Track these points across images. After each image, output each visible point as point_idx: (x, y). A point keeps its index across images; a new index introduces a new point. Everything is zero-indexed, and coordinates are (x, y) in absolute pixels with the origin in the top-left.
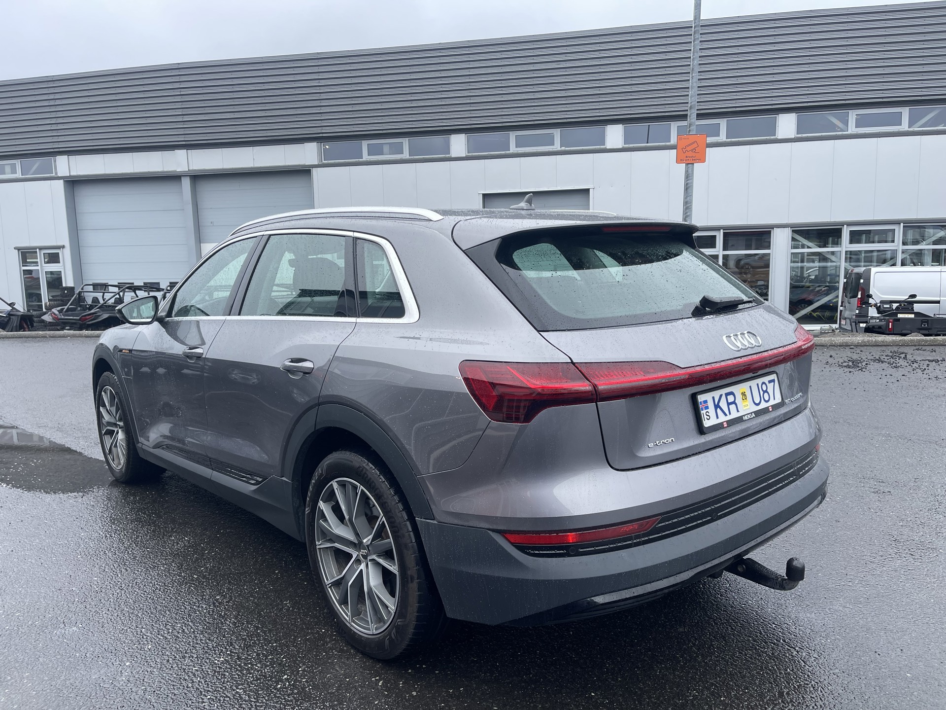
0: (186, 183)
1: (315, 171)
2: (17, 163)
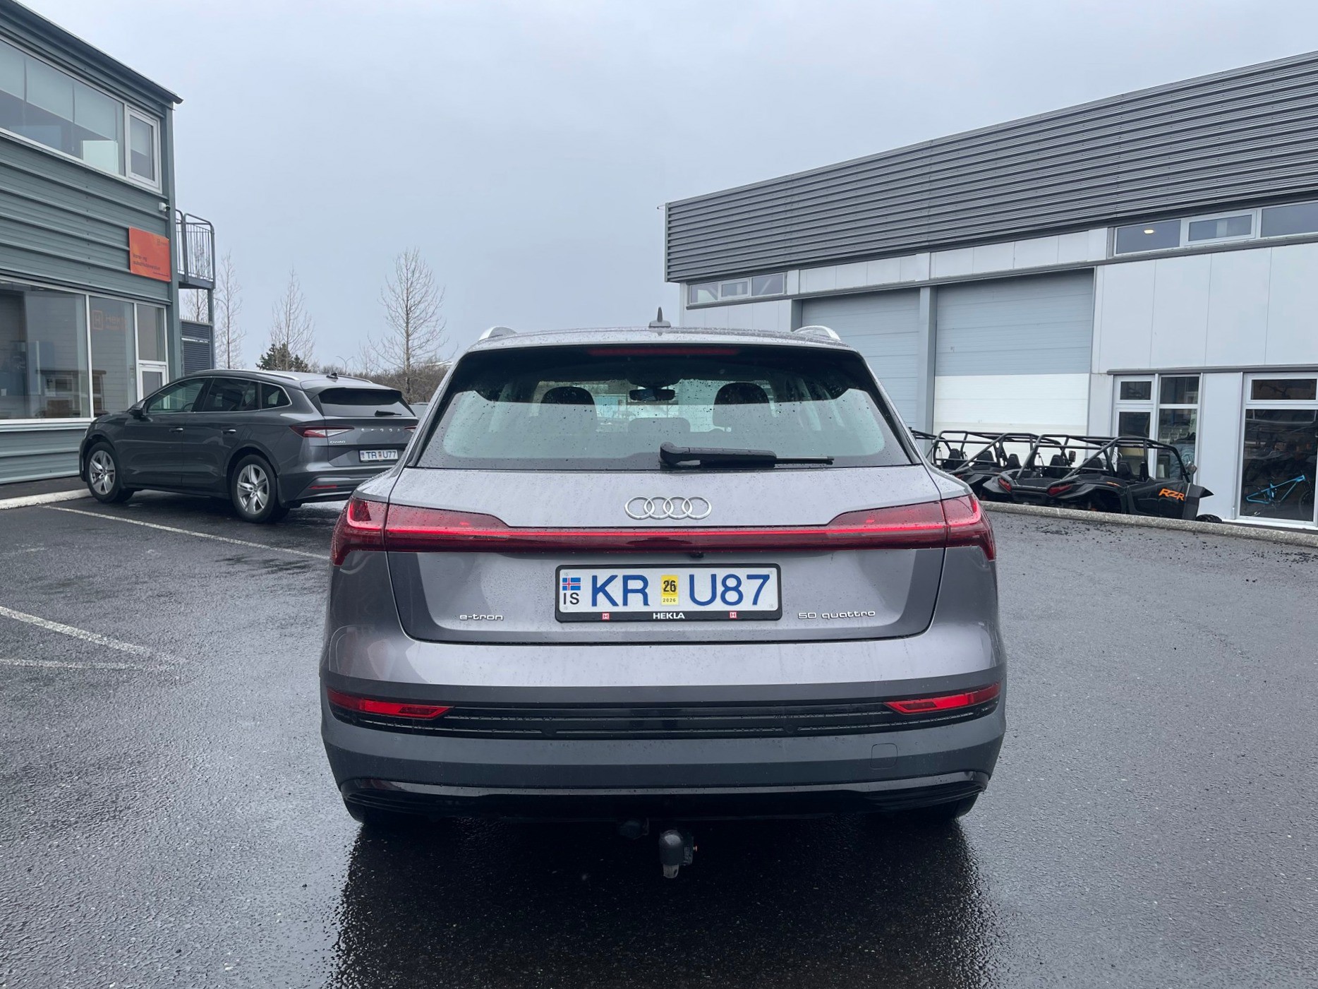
0: (925, 295)
1: (1100, 271)
2: (748, 280)
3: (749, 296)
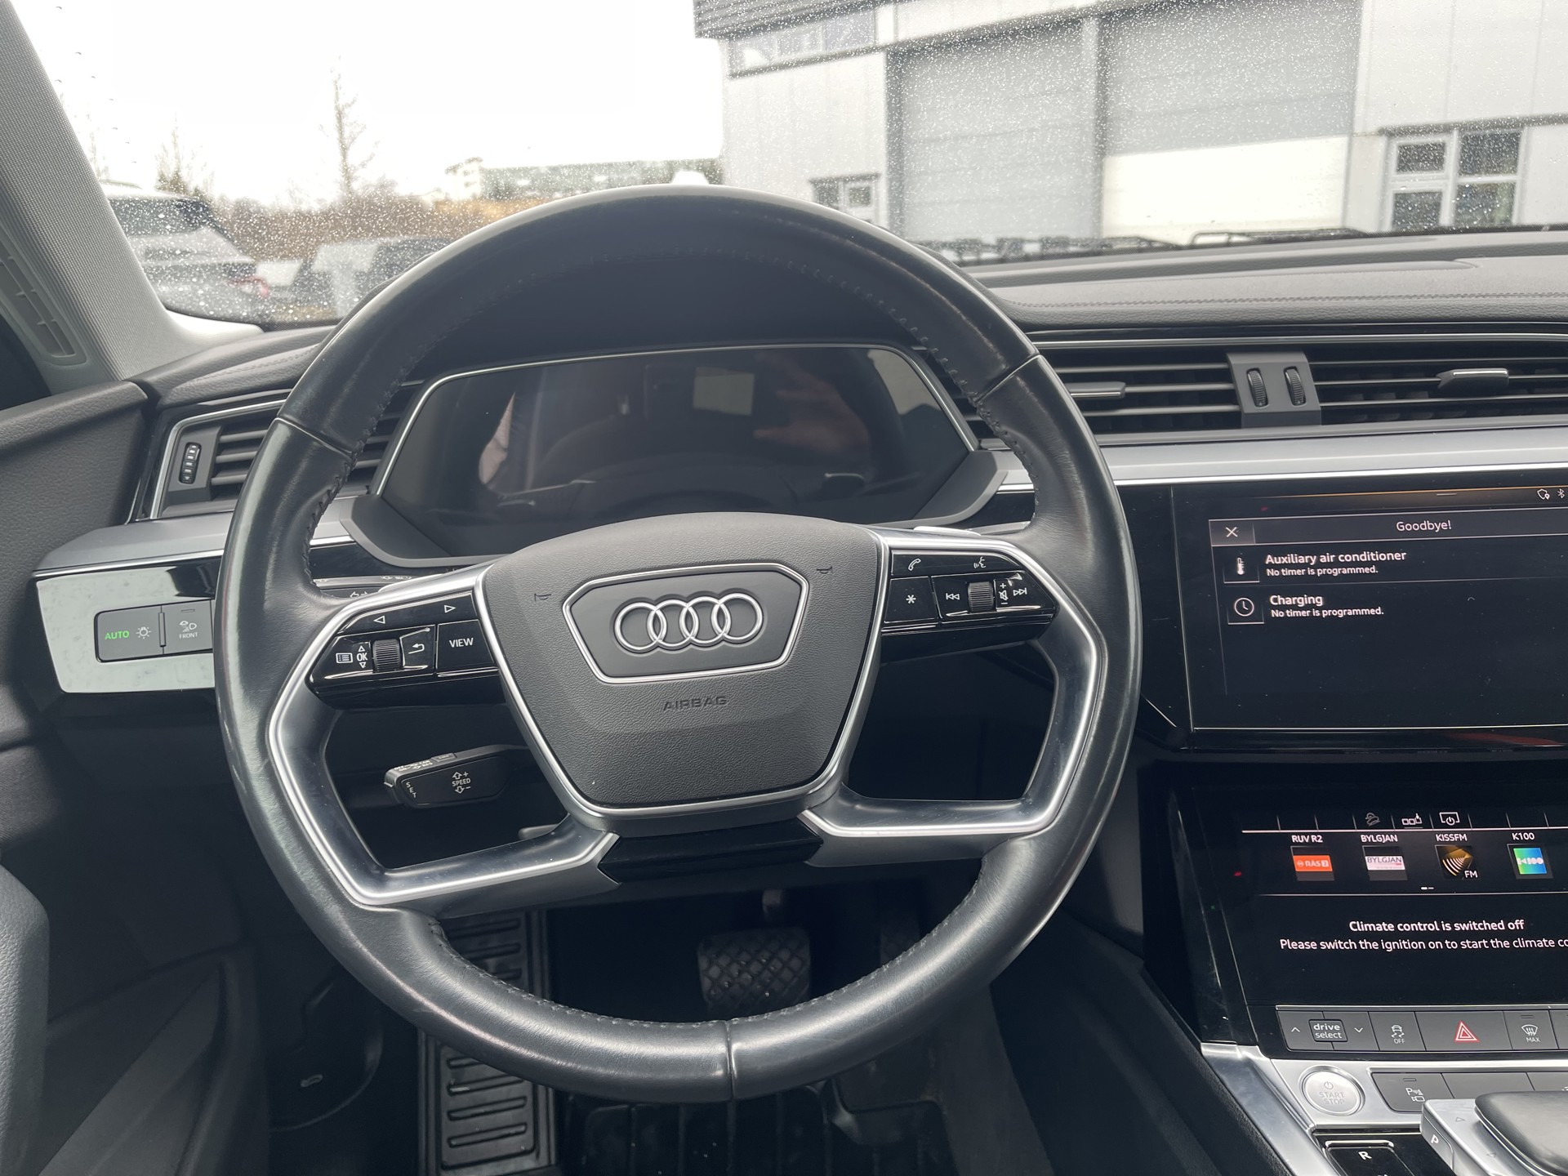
2: (819, 26)
3: (820, 51)
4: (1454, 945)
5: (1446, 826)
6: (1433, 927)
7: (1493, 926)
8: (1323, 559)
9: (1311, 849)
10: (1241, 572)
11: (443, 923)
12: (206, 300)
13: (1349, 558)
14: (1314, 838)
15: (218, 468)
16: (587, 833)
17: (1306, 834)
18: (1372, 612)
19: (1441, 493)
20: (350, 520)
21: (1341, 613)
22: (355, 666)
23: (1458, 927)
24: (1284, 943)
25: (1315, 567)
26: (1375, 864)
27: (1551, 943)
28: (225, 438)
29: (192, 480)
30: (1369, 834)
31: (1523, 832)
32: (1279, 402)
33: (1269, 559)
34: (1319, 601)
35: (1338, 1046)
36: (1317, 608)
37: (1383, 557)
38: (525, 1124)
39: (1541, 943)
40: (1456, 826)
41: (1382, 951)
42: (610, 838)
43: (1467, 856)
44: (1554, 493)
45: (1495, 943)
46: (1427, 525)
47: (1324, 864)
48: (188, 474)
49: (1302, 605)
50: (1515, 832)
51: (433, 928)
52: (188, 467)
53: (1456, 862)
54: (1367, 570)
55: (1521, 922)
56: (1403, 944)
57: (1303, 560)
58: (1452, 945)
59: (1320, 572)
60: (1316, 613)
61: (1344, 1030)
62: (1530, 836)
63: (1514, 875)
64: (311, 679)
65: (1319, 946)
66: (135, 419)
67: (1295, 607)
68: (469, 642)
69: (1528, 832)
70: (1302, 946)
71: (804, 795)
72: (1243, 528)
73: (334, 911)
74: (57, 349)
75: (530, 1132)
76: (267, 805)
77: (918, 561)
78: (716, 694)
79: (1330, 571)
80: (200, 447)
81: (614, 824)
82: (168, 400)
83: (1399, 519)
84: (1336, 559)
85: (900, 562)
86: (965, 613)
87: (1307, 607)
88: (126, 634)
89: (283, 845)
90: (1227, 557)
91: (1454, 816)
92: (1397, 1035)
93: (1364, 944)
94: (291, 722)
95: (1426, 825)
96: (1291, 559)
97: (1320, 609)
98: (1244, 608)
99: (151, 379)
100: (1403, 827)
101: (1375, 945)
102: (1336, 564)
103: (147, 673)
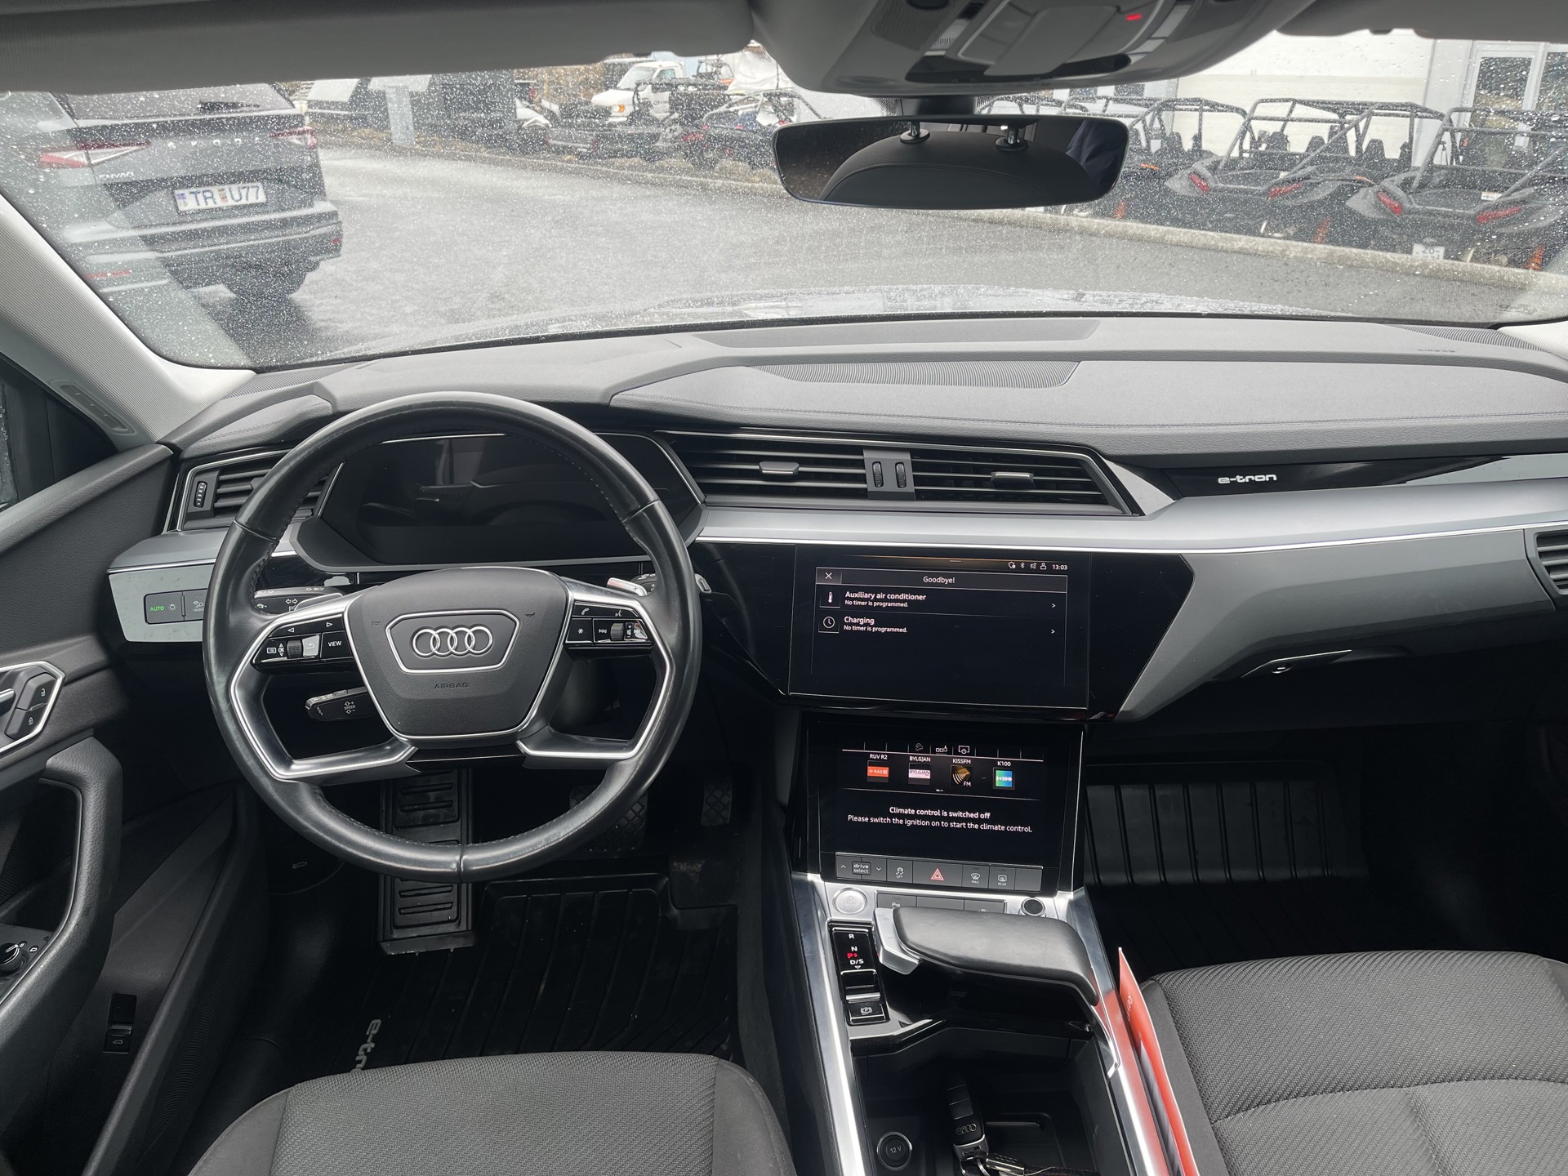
4: (946, 825)
5: (961, 754)
6: (937, 813)
7: (972, 815)
8: (879, 596)
9: (879, 763)
10: (830, 601)
11: (323, 789)
12: (214, 359)
13: (893, 597)
14: (882, 756)
15: (218, 497)
16: (401, 746)
17: (878, 754)
18: (901, 630)
19: (953, 560)
20: (296, 540)
21: (883, 630)
22: (278, 655)
23: (951, 814)
24: (850, 817)
25: (873, 601)
26: (914, 774)
27: (1003, 828)
28: (223, 477)
29: (202, 506)
30: (914, 756)
31: (1004, 761)
32: (890, 485)
33: (848, 594)
34: (872, 622)
35: (864, 877)
36: (870, 626)
37: (913, 597)
38: (452, 903)
39: (996, 828)
40: (967, 754)
41: (904, 825)
42: (411, 749)
43: (968, 773)
44: (1018, 565)
45: (970, 825)
46: (941, 580)
47: (884, 772)
48: (199, 502)
49: (862, 623)
50: (1000, 760)
51: (317, 791)
52: (199, 497)
53: (960, 776)
54: (902, 605)
55: (989, 814)
56: (918, 822)
57: (867, 596)
58: (945, 824)
59: (876, 604)
60: (869, 629)
61: (870, 869)
62: (1008, 764)
63: (992, 786)
64: (254, 661)
65: (869, 820)
66: (165, 468)
67: (858, 624)
68: (339, 643)
69: (1007, 761)
70: (860, 819)
71: (516, 733)
72: (835, 574)
73: (264, 781)
74: (116, 426)
75: (455, 908)
76: (231, 727)
77: (587, 609)
78: (461, 681)
79: (881, 604)
80: (206, 484)
81: (414, 743)
82: (186, 455)
83: (926, 574)
84: (886, 597)
85: (578, 608)
86: (609, 641)
87: (866, 625)
88: (162, 608)
89: (238, 746)
90: (824, 591)
91: (967, 749)
92: (900, 873)
93: (895, 821)
94: (242, 684)
95: (949, 753)
96: (860, 595)
97: (872, 627)
98: (829, 622)
99: (174, 441)
100: (935, 753)
101: (901, 822)
102: (885, 600)
103: (175, 631)
